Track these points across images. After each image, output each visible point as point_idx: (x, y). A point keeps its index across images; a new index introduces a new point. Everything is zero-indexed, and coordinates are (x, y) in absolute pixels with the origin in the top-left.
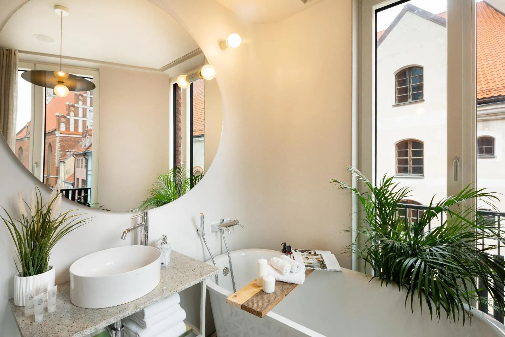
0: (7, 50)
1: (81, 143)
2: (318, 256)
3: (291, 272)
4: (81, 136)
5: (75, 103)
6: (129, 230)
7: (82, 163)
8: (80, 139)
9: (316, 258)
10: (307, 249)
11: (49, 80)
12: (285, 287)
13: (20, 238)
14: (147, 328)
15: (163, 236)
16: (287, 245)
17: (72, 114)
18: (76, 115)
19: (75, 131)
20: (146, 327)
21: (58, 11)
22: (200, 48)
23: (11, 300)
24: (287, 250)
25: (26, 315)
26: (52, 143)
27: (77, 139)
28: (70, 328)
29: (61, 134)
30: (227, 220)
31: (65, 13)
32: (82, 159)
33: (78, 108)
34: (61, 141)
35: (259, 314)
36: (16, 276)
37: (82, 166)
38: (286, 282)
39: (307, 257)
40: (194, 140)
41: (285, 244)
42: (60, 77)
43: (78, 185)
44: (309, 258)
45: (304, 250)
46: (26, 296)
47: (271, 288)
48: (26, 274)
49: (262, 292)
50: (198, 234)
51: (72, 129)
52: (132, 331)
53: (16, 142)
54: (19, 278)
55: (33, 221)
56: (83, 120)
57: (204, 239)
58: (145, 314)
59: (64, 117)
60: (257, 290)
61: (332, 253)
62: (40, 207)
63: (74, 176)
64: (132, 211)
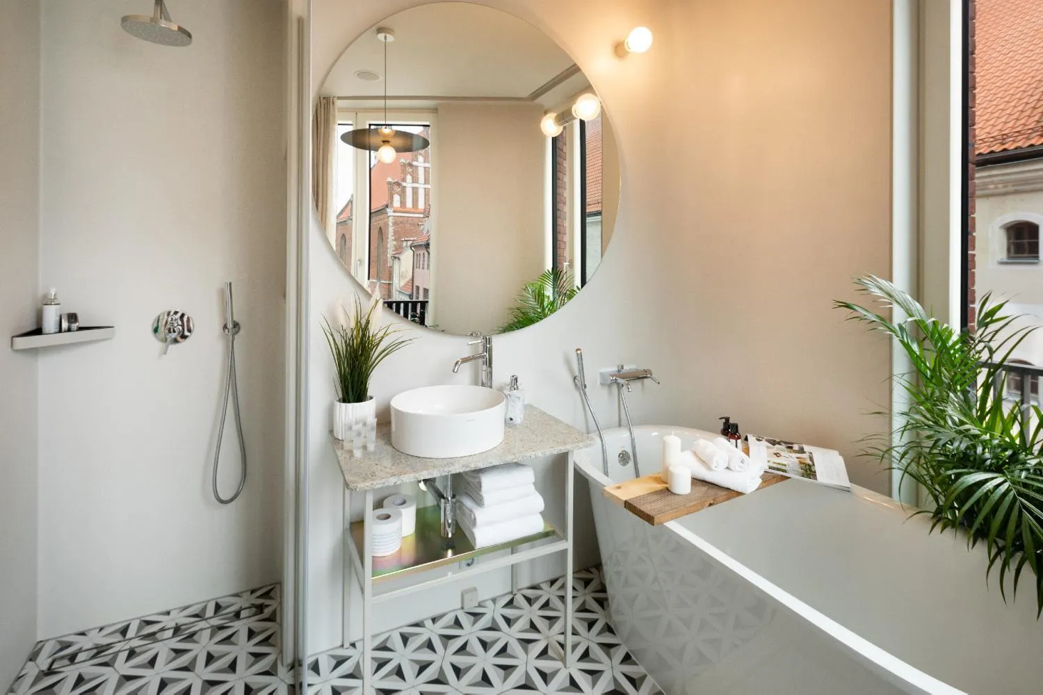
0: (324, 98)
1: (422, 227)
2: (804, 454)
3: (727, 468)
4: (422, 216)
5: (413, 160)
6: (465, 360)
7: (424, 261)
8: (421, 219)
9: (798, 458)
10: (783, 440)
11: (374, 140)
12: (712, 492)
13: (339, 354)
14: (485, 506)
15: (513, 376)
16: (731, 421)
17: (409, 178)
18: (415, 180)
19: (413, 207)
20: (483, 504)
21: (381, 36)
22: (575, 64)
23: (331, 432)
24: (730, 430)
25: (345, 449)
26: (382, 227)
27: (416, 221)
28: (387, 470)
29: (394, 212)
30: (628, 368)
31: (390, 38)
32: (424, 254)
33: (417, 167)
34: (395, 224)
35: (649, 519)
36: (335, 401)
37: (423, 265)
38: (717, 485)
39: (778, 452)
40: (587, 221)
41: (727, 420)
42: (385, 135)
43: (417, 298)
44: (780, 456)
45: (777, 440)
46: (345, 425)
47: (683, 486)
48: (345, 400)
49: (668, 491)
50: (576, 385)
51: (409, 204)
52: (467, 508)
53: (337, 227)
54: (338, 403)
55: (352, 336)
56: (425, 188)
57: (585, 394)
58: (483, 485)
59: (398, 184)
60: (659, 487)
61: (840, 455)
62: (359, 319)
63: (413, 283)
64: (472, 335)
